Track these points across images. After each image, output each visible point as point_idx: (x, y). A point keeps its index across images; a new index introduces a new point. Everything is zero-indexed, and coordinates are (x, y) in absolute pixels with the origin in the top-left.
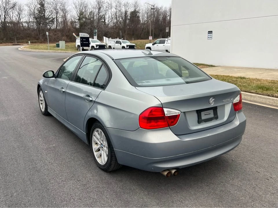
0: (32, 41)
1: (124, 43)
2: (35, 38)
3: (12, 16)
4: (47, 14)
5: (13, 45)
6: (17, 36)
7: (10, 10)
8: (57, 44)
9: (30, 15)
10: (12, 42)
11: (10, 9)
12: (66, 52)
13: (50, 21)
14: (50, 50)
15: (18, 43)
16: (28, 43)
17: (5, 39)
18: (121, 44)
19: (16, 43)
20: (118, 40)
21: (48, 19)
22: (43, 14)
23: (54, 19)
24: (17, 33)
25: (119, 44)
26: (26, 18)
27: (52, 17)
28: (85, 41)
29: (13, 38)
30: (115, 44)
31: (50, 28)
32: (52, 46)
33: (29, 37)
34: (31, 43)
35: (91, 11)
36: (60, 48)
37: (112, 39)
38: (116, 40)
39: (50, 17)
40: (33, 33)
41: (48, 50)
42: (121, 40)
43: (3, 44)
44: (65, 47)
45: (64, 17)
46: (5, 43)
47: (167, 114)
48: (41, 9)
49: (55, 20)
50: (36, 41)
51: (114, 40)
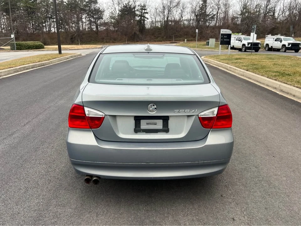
0: (188, 39)
1: (285, 40)
2: (192, 35)
3: (175, 14)
4: (209, 10)
5: (171, 43)
6: (176, 34)
7: (174, 9)
8: (207, 42)
9: (192, 12)
10: (171, 40)
11: (174, 7)
12: (212, 51)
13: (211, 18)
14: (197, 48)
15: (176, 42)
16: (185, 41)
17: (165, 37)
18: (281, 41)
19: (174, 41)
20: (279, 36)
21: (208, 15)
22: (204, 10)
23: (214, 15)
24: (177, 31)
25: (279, 42)
26: (188, 16)
27: (213, 14)
28: (226, 38)
29: (172, 36)
30: (274, 42)
31: (209, 25)
32: (202, 44)
33: (186, 35)
34: (187, 41)
35: (258, 3)
36: (209, 46)
37: (271, 35)
38: (276, 37)
39: (211, 13)
40: (191, 31)
41: (195, 48)
42: (282, 37)
43: (162, 42)
44: (215, 45)
45: (226, 13)
46: (164, 41)
47: (88, 114)
48: (202, 5)
49: (216, 16)
50: (192, 38)
51: (273, 37)
